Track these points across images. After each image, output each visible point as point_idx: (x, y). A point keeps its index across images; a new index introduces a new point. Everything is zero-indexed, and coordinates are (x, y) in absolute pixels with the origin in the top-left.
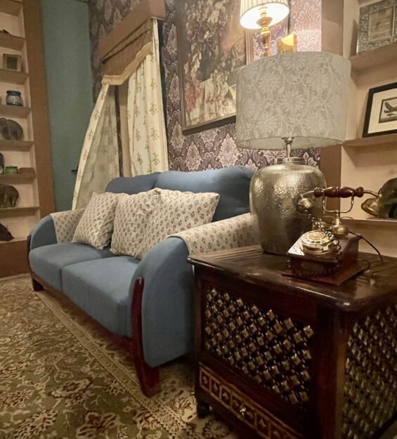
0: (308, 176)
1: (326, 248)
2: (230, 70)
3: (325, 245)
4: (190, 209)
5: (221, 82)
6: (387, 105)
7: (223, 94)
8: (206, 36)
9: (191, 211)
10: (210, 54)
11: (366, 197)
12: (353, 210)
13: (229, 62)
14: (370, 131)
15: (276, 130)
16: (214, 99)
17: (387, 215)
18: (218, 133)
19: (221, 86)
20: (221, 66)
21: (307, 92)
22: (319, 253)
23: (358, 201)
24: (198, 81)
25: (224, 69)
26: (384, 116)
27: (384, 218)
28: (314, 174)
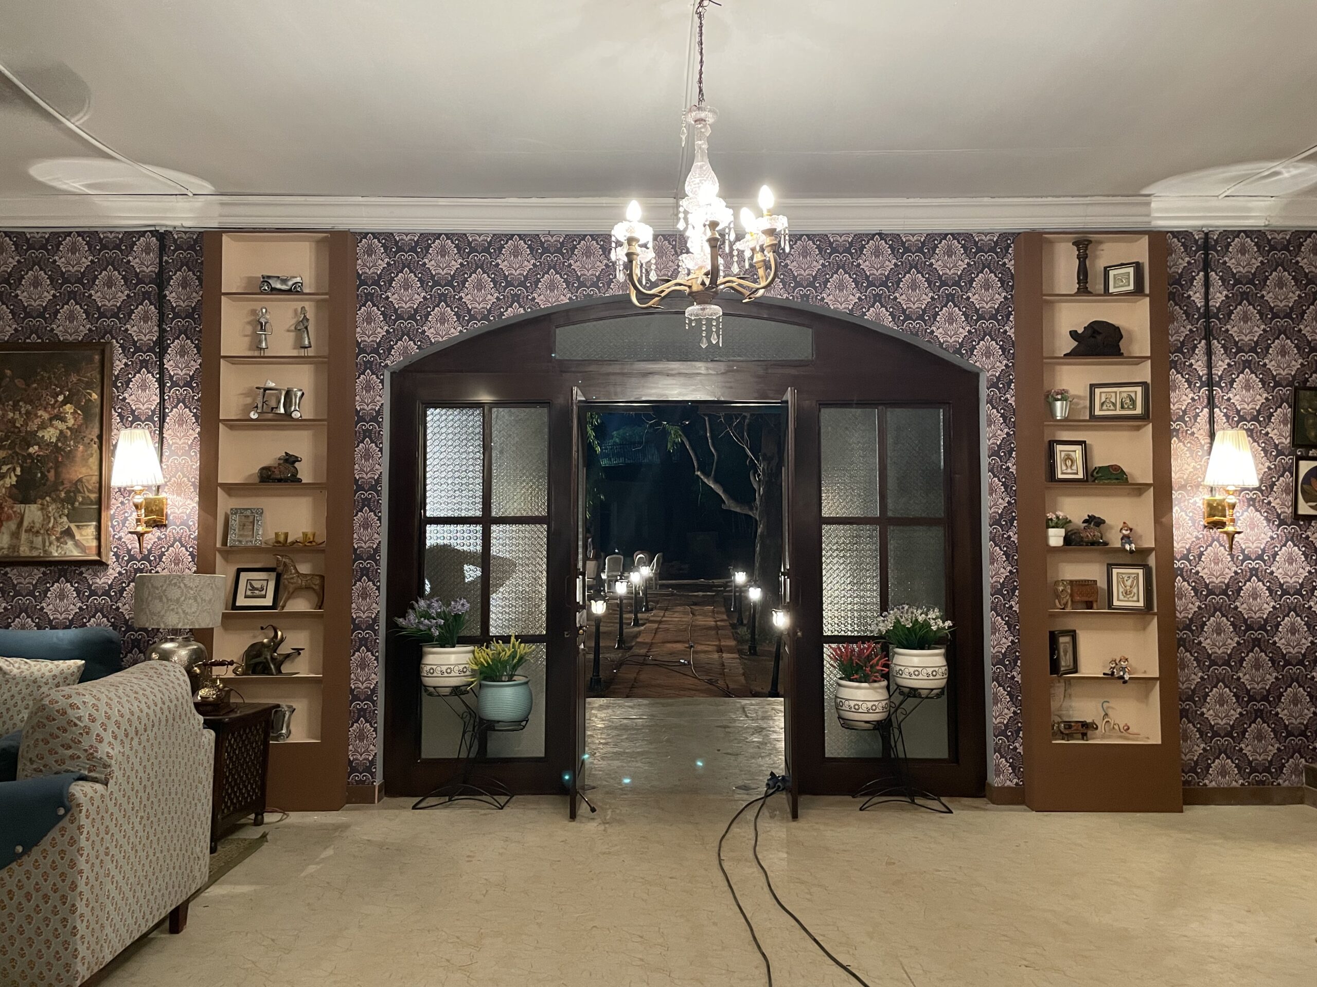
0: (195, 651)
1: (214, 696)
2: (73, 504)
3: (214, 694)
4: (54, 679)
5: (56, 515)
6: (251, 584)
7: (59, 529)
8: (31, 450)
9: (56, 681)
10: (39, 475)
11: (235, 665)
12: (226, 673)
13: (72, 494)
14: (237, 604)
15: (178, 624)
16: (42, 532)
17: (250, 672)
18: (44, 573)
19: (55, 519)
20: (58, 496)
21: (199, 600)
22: (211, 699)
23: (231, 668)
24: (10, 501)
25: (62, 501)
26: (249, 593)
27: (249, 675)
28: (199, 648)
